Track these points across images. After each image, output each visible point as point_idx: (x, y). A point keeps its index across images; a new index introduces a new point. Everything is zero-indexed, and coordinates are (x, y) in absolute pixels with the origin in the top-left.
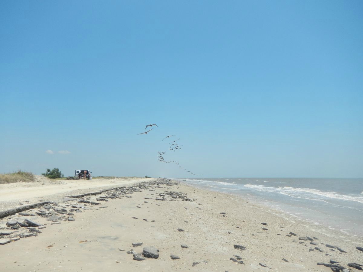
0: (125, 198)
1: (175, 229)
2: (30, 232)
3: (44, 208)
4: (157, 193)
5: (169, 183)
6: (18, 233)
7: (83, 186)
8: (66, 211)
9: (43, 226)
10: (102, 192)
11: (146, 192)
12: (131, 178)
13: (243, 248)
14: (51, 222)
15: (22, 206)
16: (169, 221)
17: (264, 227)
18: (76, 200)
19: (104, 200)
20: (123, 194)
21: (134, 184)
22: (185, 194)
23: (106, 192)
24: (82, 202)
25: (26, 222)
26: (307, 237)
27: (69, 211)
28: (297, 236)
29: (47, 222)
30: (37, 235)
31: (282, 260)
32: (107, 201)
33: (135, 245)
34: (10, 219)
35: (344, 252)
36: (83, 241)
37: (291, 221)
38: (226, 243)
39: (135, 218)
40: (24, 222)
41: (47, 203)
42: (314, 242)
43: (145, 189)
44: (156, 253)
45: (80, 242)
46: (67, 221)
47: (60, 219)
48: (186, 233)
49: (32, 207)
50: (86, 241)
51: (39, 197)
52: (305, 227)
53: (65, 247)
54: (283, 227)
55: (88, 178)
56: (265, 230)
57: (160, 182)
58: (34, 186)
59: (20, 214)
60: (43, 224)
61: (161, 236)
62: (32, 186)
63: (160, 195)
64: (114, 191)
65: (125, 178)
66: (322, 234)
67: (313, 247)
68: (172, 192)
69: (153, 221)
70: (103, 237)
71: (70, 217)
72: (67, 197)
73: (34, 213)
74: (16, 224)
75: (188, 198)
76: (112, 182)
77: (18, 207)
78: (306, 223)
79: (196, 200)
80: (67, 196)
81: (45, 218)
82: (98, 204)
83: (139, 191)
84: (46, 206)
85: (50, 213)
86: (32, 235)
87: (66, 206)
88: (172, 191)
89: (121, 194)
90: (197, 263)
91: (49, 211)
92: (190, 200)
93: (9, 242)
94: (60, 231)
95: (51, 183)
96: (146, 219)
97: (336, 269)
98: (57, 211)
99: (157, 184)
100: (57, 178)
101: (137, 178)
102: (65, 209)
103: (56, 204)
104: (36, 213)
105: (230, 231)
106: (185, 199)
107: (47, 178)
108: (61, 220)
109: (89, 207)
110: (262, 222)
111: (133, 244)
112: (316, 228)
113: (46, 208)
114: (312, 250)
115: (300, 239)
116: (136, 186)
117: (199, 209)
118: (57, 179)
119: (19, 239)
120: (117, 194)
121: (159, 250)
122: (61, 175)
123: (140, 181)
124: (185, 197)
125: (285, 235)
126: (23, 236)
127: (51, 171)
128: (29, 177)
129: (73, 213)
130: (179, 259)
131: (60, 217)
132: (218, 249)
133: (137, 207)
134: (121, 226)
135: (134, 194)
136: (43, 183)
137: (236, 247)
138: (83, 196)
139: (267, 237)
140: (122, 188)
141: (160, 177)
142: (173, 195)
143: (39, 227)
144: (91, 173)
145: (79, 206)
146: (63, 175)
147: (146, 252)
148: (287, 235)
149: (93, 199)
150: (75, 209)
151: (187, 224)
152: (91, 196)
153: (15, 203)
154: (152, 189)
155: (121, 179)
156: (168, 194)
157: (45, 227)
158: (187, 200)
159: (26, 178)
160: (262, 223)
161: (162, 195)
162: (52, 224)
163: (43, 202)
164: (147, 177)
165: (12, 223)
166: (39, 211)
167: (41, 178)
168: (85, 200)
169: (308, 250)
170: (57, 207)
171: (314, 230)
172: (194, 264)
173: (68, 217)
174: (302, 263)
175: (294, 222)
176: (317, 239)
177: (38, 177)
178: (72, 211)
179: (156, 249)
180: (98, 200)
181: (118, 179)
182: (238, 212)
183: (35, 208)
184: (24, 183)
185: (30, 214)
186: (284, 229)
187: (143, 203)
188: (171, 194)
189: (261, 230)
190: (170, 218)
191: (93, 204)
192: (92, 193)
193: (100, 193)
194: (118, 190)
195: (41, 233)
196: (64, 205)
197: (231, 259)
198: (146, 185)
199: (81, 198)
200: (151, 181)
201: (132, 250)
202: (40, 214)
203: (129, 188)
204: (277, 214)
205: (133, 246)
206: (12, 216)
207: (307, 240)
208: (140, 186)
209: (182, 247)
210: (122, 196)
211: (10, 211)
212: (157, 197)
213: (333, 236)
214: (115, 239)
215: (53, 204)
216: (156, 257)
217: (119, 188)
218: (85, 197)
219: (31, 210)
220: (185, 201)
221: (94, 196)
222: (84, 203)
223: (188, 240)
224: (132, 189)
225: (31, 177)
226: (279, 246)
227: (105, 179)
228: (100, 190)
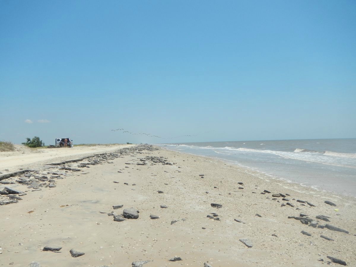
0: (106, 164)
1: (155, 192)
2: (11, 199)
3: (24, 176)
4: (138, 159)
5: (150, 148)
7: (64, 153)
8: (47, 178)
9: (24, 193)
10: (84, 159)
11: (127, 158)
12: (112, 145)
13: (220, 206)
14: (32, 189)
15: (2, 174)
16: (150, 184)
17: (241, 186)
18: (57, 167)
19: (86, 166)
20: (104, 161)
21: (115, 150)
22: (166, 159)
23: (88, 159)
24: (63, 169)
25: (6, 189)
26: (279, 194)
27: (50, 178)
28: (270, 193)
29: (28, 189)
30: (18, 202)
31: (256, 215)
32: (89, 167)
33: (115, 208)
35: (314, 206)
36: (64, 206)
37: (266, 180)
38: (204, 202)
39: (116, 182)
40: (4, 190)
41: (28, 171)
42: (286, 198)
43: (126, 155)
44: (136, 214)
45: (61, 207)
46: (48, 188)
47: (40, 185)
48: (166, 194)
49: (12, 175)
50: (67, 205)
51: (19, 166)
52: (279, 185)
53: (46, 212)
54: (258, 185)
55: (69, 146)
56: (241, 189)
57: (141, 148)
58: (13, 155)
60: (24, 191)
61: (141, 198)
62: (11, 155)
63: (141, 160)
64: (95, 157)
65: (106, 145)
66: (293, 191)
67: (285, 202)
68: (153, 157)
69: (134, 185)
70: (84, 202)
71: (51, 183)
72: (47, 165)
73: (14, 181)
75: (168, 162)
78: (279, 182)
79: (176, 163)
80: (47, 164)
81: (25, 186)
82: (79, 170)
83: (121, 157)
84: (26, 174)
85: (31, 181)
86: (12, 202)
87: (47, 174)
88: (153, 156)
89: (102, 160)
90: (175, 221)
91: (30, 179)
92: (170, 164)
94: (41, 197)
95: (32, 152)
96: (127, 183)
97: (305, 221)
98: (38, 178)
99: (139, 149)
100: (38, 146)
101: (119, 144)
102: (45, 176)
103: (36, 172)
104: (16, 181)
105: (208, 191)
106: (165, 163)
107: (27, 147)
108: (42, 187)
109: (70, 173)
110: (239, 182)
111: (113, 207)
112: (289, 186)
113: (26, 176)
114: (284, 205)
115: (273, 196)
116: (118, 153)
117: (179, 172)
118: (38, 148)
120: (99, 160)
121: (139, 211)
122: (42, 144)
123: (122, 147)
124: (166, 161)
125: (260, 192)
126: (3, 203)
127: (31, 140)
128: (9, 147)
129: (54, 179)
130: (158, 218)
131: (41, 184)
132: (195, 208)
133: (118, 172)
134: (102, 190)
135: (115, 160)
136: (23, 152)
137: (213, 205)
138: (64, 163)
139: (242, 195)
140: (103, 154)
141: (141, 143)
142: (153, 160)
143: (20, 194)
144: (72, 141)
145: (60, 173)
146: (44, 144)
147: (126, 213)
148: (261, 192)
149: (74, 166)
150: (56, 176)
151: (167, 186)
152: (72, 163)
154: (133, 155)
155: (103, 146)
156: (149, 159)
157: (26, 194)
158: (167, 164)
159: (5, 147)
161: (143, 160)
162: (33, 191)
163: (23, 170)
164: (128, 143)
166: (19, 179)
167: (21, 147)
168: (66, 167)
169: (281, 206)
170: (37, 175)
171: (286, 187)
172: (172, 223)
173: (49, 184)
174: (274, 217)
175: (268, 181)
176: (289, 195)
177: (18, 146)
178: (53, 178)
179: (136, 211)
180: (79, 167)
181: (99, 146)
182: (216, 173)
183: (15, 176)
184: (3, 153)
185: (11, 182)
186: (258, 188)
187: (124, 168)
188: (152, 159)
189: (238, 189)
190: (150, 181)
191: (74, 170)
192: (73, 160)
193: (81, 160)
194: (99, 156)
195: (22, 199)
196: (45, 172)
197: (208, 216)
198: (128, 151)
199: (62, 165)
200: (132, 147)
201: (113, 212)
202: (20, 182)
203: (111, 154)
204: (253, 174)
205: (114, 208)
207: (280, 196)
208: (121, 152)
209: (162, 207)
212: (138, 162)
213: (304, 192)
214: (96, 203)
215: (33, 172)
216: (136, 217)
217: (101, 155)
218: (66, 164)
220: (166, 165)
221: (75, 163)
222: (65, 169)
223: (167, 200)
224: (113, 156)
225: (10, 146)
226: (253, 203)
227: (86, 147)
228: (81, 157)
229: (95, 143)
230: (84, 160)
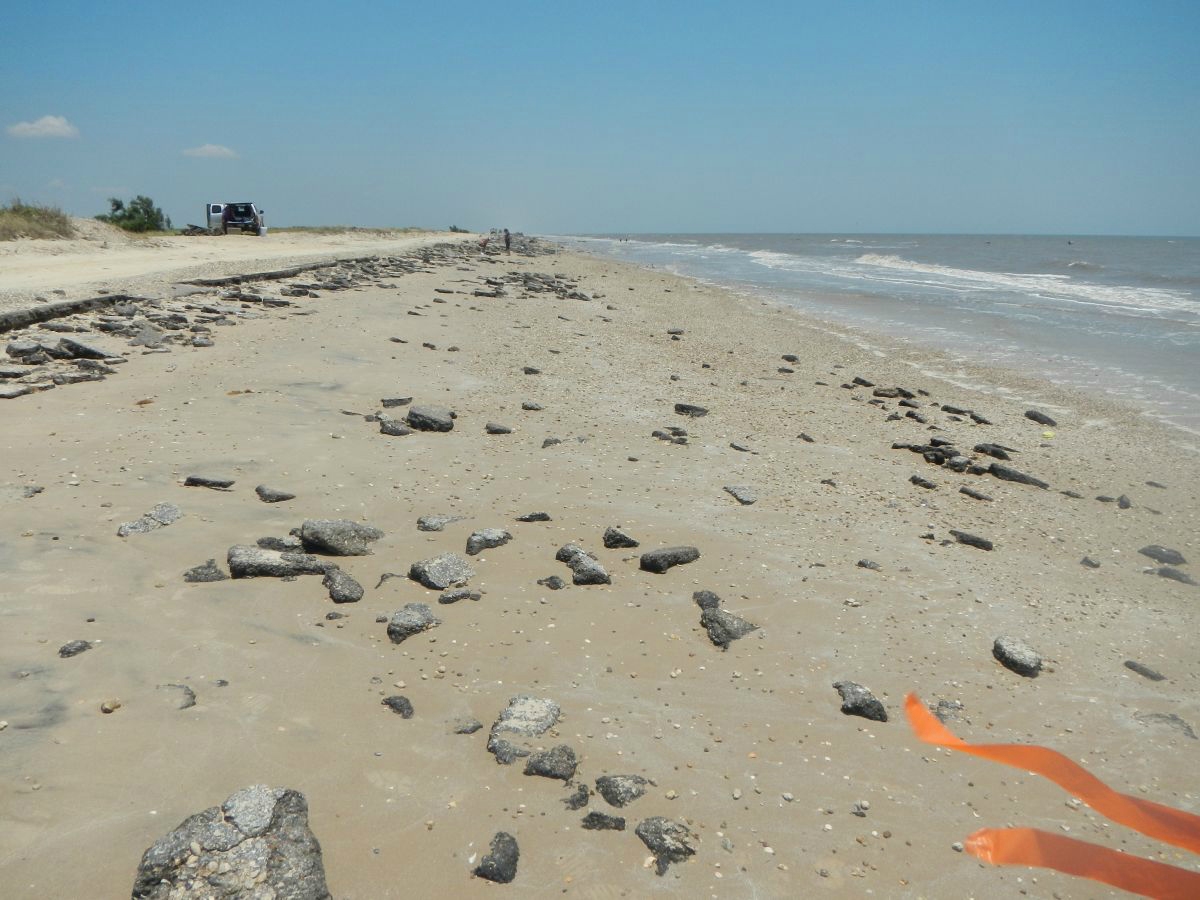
0: (375, 290)
1: (514, 370)
2: (82, 370)
3: (114, 313)
4: (479, 278)
5: (529, 248)
6: (48, 374)
7: (235, 252)
8: (184, 320)
9: (118, 357)
10: (300, 271)
11: (444, 275)
12: (399, 231)
13: (700, 413)
14: (141, 348)
15: (45, 304)
16: (503, 349)
17: (787, 365)
18: (215, 293)
19: (307, 293)
20: (369, 280)
21: (406, 249)
22: (572, 281)
23: (314, 272)
24: (233, 297)
25: (66, 345)
26: (898, 388)
27: (196, 321)
29: (129, 349)
30: (104, 378)
31: (799, 437)
32: (316, 296)
33: (387, 403)
34: (15, 338)
35: (986, 423)
36: (239, 392)
39: (398, 341)
40: (59, 345)
41: (124, 298)
42: (912, 401)
43: (441, 265)
44: (444, 419)
45: (230, 394)
46: (191, 347)
47: (167, 339)
49: (77, 308)
50: (248, 392)
51: (95, 283)
52: (910, 366)
53: (187, 403)
54: (843, 365)
55: (255, 230)
56: (786, 374)
57: (497, 245)
58: (72, 250)
59: (42, 327)
60: (119, 352)
61: (468, 382)
62: (67, 252)
63: (489, 283)
64: (338, 268)
65: (379, 232)
67: (904, 411)
68: (532, 275)
69: (453, 349)
70: (299, 385)
71: (199, 337)
72: (183, 283)
73: (86, 325)
74: (38, 349)
75: (579, 291)
76: (333, 243)
77: (33, 306)
79: (604, 296)
80: (184, 280)
81: (121, 340)
82: (286, 304)
83: (424, 269)
84: (120, 307)
85: (138, 327)
86: (88, 379)
87: (183, 309)
88: (531, 270)
89: (361, 278)
90: (557, 441)
91: (132, 321)
92: (582, 297)
93: (25, 393)
94: (171, 369)
95: (130, 243)
96: (431, 343)
97: (935, 455)
98: (157, 320)
100: (148, 229)
101: (421, 231)
102: (180, 315)
103: (150, 302)
104: (92, 324)
105: (678, 375)
106: (568, 292)
107: (113, 227)
108: (172, 343)
109: (257, 311)
110: (786, 355)
111: (383, 401)
113: (120, 311)
114: (897, 418)
115: (876, 393)
116: (416, 257)
117: (606, 321)
118: (149, 233)
119: (53, 387)
120: (349, 278)
121: (456, 413)
122: (162, 219)
123: (430, 240)
124: (570, 287)
125: (840, 384)
126: (63, 378)
127: (126, 206)
128: (54, 224)
129: (206, 326)
130: (509, 432)
131: (168, 337)
133: (410, 313)
134: (353, 359)
135: (406, 280)
136: (102, 243)
137: (682, 409)
138: (236, 281)
139: (782, 389)
140: (366, 260)
142: (531, 284)
144: (262, 212)
145: (226, 309)
146: (169, 222)
147: (416, 416)
148: (843, 384)
149: (270, 290)
150: (214, 315)
151: (555, 356)
152: (264, 283)
153: (20, 294)
154: (465, 266)
155: (367, 235)
156: (515, 280)
157: (126, 361)
158: (573, 296)
159: (42, 225)
160: (784, 357)
161: (495, 284)
162: (144, 353)
163: (110, 295)
164: (454, 230)
165: (24, 347)
166: (101, 320)
167: (95, 228)
168: (245, 292)
169: (886, 418)
170: (155, 311)
172: (547, 443)
173: (193, 338)
174: (850, 444)
176: (927, 394)
177: (83, 224)
178: (205, 322)
179: (447, 412)
180: (285, 294)
181: (355, 235)
183: (86, 311)
184: (39, 243)
185: (75, 327)
186: (841, 372)
187: (430, 302)
188: (527, 279)
189: (774, 373)
190: (507, 342)
191: (270, 302)
192: (265, 275)
193: (294, 274)
194: (353, 266)
195: (116, 373)
196: (178, 305)
197: (655, 434)
198: (449, 252)
199: (231, 287)
200: (467, 242)
201: (379, 413)
202: (104, 328)
203: (390, 261)
205: (384, 406)
206: (20, 332)
207: (895, 396)
208: (426, 256)
209: (526, 407)
210: (365, 283)
211: (10, 316)
212: (479, 287)
214: (333, 388)
215: (141, 303)
216: (445, 428)
217: (357, 261)
218: (243, 283)
219: (75, 318)
220: (569, 301)
221: (273, 282)
222: (241, 300)
223: (545, 392)
224: (399, 265)
225: (59, 222)
226: (805, 409)
227: (311, 235)
228: (291, 264)
229: (342, 225)
230: (302, 274)
